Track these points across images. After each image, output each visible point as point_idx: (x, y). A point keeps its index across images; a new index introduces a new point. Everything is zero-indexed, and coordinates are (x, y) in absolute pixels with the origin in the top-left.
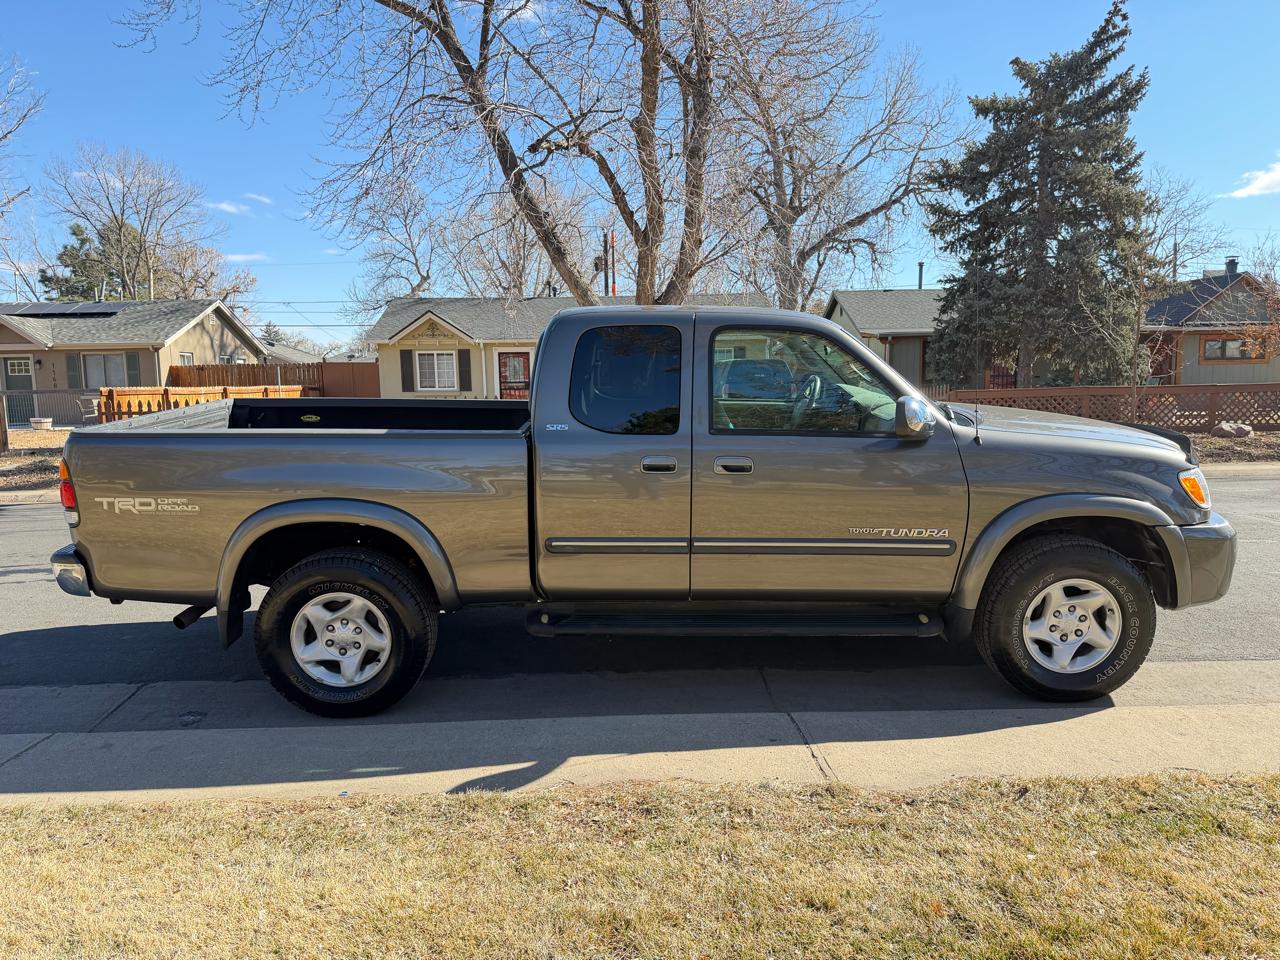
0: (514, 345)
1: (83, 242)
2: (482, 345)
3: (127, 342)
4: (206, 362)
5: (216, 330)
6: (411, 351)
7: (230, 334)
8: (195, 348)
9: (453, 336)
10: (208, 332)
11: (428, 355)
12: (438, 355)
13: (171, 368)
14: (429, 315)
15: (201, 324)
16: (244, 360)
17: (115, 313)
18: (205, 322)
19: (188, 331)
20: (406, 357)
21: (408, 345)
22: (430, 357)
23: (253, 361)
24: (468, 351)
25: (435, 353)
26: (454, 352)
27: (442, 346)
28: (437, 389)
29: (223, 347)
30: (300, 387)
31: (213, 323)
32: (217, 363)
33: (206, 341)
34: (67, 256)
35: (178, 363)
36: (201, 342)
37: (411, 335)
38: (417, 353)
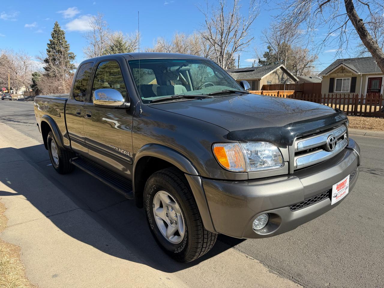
0: (376, 74)
1: (270, 50)
2: (361, 75)
3: (253, 78)
4: (276, 83)
5: (281, 74)
6: (334, 78)
7: (286, 75)
8: (272, 79)
9: (350, 72)
10: (278, 74)
11: (340, 79)
12: (344, 79)
13: (263, 85)
14: (341, 65)
15: (276, 72)
16: (290, 83)
17: (254, 70)
18: (277, 71)
19: (271, 74)
20: (332, 80)
21: (333, 76)
22: (341, 80)
23: (293, 83)
24: (356, 77)
25: (343, 78)
26: (350, 78)
27: (345, 76)
28: (342, 92)
29: (282, 78)
30: (294, 91)
31: (280, 71)
32: (280, 83)
33: (277, 77)
34: (266, 55)
35: (266, 84)
36: (275, 78)
37: (335, 72)
38: (336, 79)
